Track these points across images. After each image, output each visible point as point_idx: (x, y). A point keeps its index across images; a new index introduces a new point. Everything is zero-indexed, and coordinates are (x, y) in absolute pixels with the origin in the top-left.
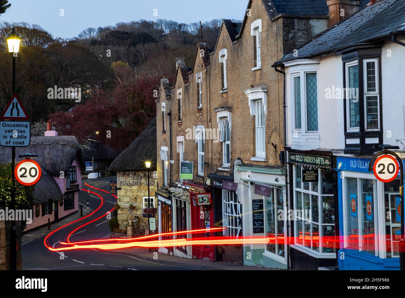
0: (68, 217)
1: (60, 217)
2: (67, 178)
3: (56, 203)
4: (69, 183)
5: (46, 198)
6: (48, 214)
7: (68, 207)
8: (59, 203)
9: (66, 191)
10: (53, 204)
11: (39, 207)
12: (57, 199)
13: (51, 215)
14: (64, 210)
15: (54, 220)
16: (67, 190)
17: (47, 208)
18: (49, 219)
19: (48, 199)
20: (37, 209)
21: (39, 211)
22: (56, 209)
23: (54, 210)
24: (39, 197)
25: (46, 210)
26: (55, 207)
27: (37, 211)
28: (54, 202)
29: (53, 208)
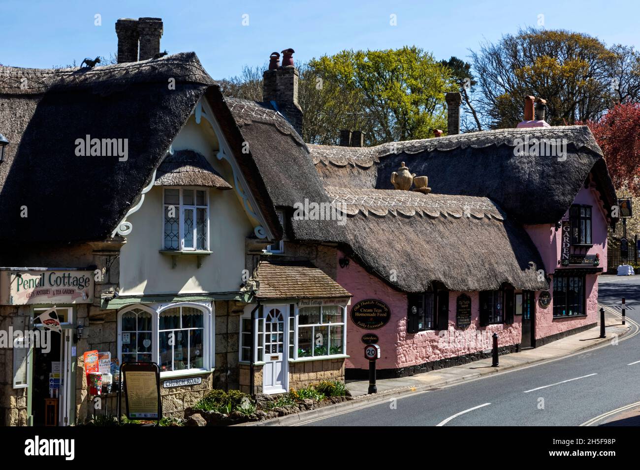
2: (563, 232)
3: (530, 296)
4: (566, 245)
5: (493, 279)
6: (502, 323)
8: (537, 296)
9: (560, 267)
10: (519, 299)
11: (469, 299)
13: (509, 327)
14: (554, 319)
15: (519, 342)
17: (499, 308)
18: (495, 338)
19: (498, 281)
20: (463, 304)
21: (470, 311)
22: (529, 313)
23: (521, 313)
24: (468, 274)
25: (494, 311)
26: (525, 306)
27: (460, 310)
28: (521, 292)
29: (519, 310)
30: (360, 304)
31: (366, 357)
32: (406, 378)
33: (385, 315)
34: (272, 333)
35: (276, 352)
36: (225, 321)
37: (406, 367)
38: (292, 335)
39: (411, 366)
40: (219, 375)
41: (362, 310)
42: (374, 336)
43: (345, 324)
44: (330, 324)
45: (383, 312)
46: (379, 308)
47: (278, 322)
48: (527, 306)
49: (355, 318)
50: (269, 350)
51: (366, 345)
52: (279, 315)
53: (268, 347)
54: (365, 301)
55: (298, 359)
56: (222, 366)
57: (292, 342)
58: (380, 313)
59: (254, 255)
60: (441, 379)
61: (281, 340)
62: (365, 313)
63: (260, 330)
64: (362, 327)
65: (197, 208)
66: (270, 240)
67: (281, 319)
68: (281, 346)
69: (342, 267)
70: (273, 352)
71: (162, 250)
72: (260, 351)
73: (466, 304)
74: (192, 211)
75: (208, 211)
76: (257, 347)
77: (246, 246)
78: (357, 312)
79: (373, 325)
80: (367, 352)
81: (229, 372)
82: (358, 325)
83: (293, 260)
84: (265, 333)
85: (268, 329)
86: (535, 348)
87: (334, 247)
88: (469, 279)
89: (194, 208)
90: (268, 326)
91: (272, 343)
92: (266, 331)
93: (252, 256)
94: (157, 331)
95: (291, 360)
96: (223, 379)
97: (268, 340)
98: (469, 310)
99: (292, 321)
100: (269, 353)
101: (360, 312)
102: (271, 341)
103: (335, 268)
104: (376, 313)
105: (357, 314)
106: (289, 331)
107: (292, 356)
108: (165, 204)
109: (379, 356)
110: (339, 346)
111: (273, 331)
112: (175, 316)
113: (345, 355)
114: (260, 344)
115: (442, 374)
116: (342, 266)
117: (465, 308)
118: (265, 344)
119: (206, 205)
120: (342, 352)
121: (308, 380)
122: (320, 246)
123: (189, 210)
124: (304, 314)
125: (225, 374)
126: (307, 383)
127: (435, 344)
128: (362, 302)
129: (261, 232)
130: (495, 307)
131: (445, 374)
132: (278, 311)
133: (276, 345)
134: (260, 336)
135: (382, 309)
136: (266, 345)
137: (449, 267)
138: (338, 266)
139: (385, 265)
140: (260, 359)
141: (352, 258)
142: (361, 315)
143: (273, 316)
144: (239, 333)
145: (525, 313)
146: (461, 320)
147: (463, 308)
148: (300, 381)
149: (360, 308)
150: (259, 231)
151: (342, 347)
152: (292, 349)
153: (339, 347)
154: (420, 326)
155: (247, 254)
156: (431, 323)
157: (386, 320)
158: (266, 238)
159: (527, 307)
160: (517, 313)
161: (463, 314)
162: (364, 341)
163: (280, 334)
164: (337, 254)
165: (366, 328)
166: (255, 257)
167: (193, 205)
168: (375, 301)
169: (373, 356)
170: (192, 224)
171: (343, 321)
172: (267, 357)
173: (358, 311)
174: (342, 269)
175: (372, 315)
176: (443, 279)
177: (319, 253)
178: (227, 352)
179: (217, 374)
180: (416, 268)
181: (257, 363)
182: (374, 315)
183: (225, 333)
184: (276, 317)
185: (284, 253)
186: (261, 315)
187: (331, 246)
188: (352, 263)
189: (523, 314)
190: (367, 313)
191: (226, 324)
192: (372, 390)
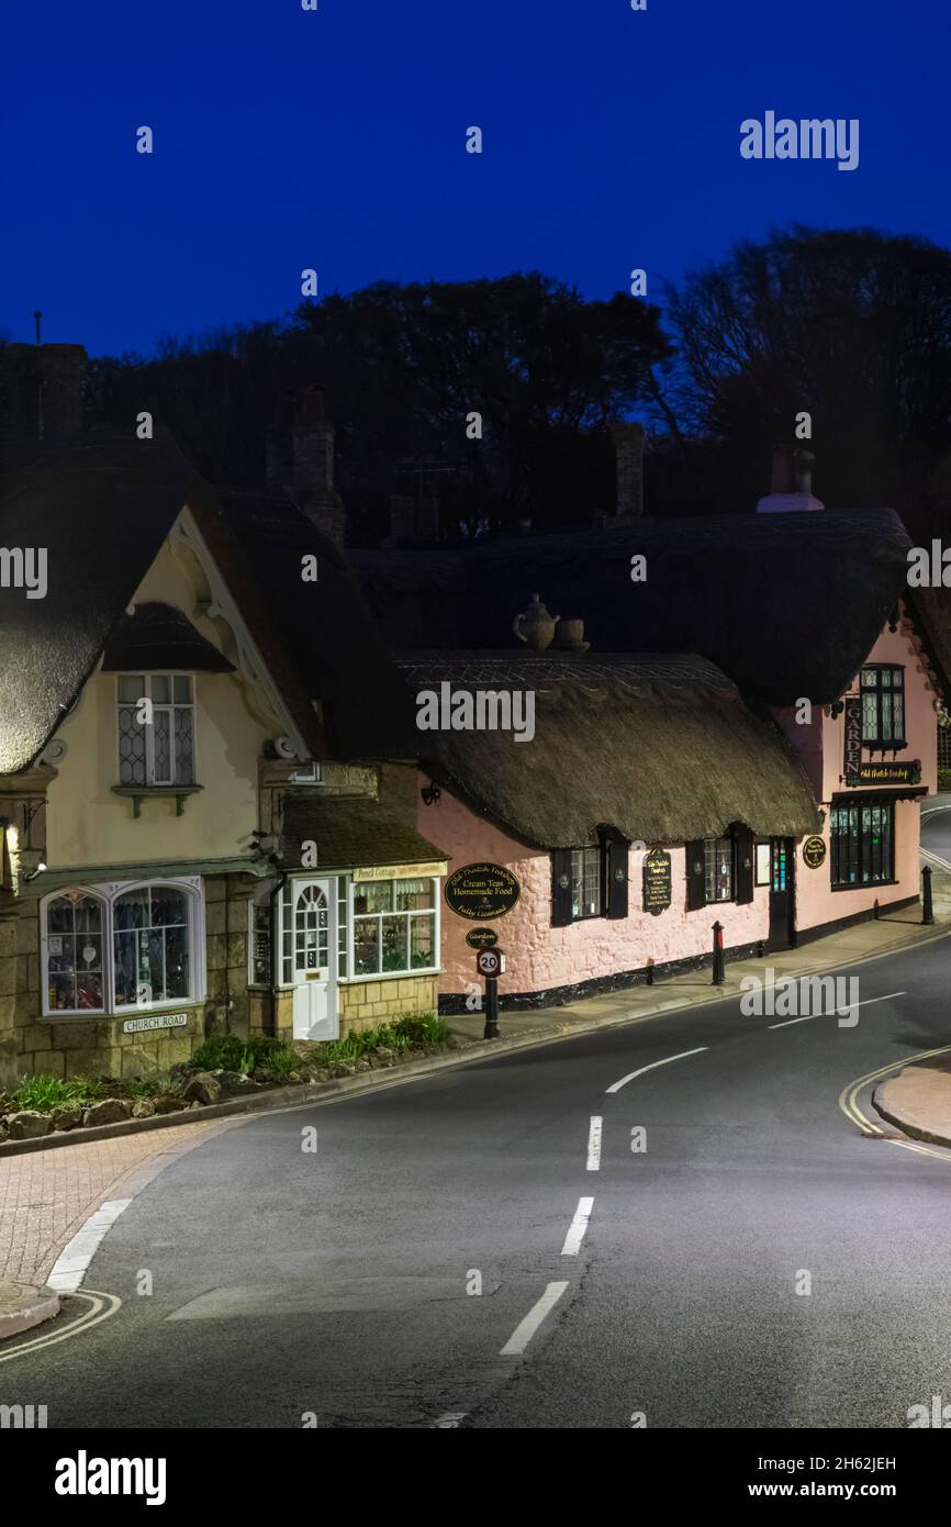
0: (855, 928)
1: (803, 923)
2: (848, 720)
3: (784, 845)
4: (853, 745)
5: (711, 816)
6: (732, 900)
7: (860, 877)
8: (800, 848)
9: (844, 788)
10: (763, 853)
11: (668, 857)
12: (781, 829)
13: (745, 907)
14: (833, 890)
15: (765, 936)
16: (848, 785)
17: (724, 872)
18: (717, 928)
19: (721, 822)
20: (656, 867)
21: (670, 879)
22: (783, 880)
23: (768, 881)
24: (665, 807)
25: (716, 879)
26: (776, 867)
27: (650, 879)
28: (768, 840)
29: (763, 874)
30: (462, 873)
31: (480, 971)
32: (551, 1009)
33: (509, 892)
34: (307, 930)
35: (314, 966)
36: (224, 911)
37: (551, 990)
38: (343, 933)
39: (560, 988)
40: (215, 1010)
41: (467, 884)
42: (489, 932)
43: (437, 910)
44: (410, 913)
45: (506, 886)
46: (499, 878)
47: (316, 909)
48: (779, 866)
49: (454, 900)
50: (303, 961)
51: (478, 951)
52: (320, 898)
53: (300, 957)
54: (472, 867)
55: (353, 977)
56: (220, 994)
57: (343, 946)
58: (501, 888)
59: (273, 788)
60: (618, 1010)
61: (324, 943)
62: (472, 888)
63: (287, 925)
64: (467, 916)
65: (176, 709)
66: (302, 760)
67: (323, 904)
68: (324, 953)
69: (428, 804)
70: (310, 966)
71: (117, 787)
72: (287, 964)
73: (661, 867)
74: (167, 713)
75: (195, 714)
76: (281, 958)
77: (261, 774)
78: (456, 887)
79: (487, 911)
80: (482, 963)
81: (231, 1004)
82: (460, 913)
83: (337, 792)
84: (295, 931)
85: (300, 924)
86: (796, 947)
87: (413, 766)
88: (667, 819)
89: (170, 709)
90: (300, 918)
91: (306, 950)
92: (298, 929)
93: (270, 790)
94: (110, 932)
95: (343, 980)
96: (221, 1017)
97: (301, 943)
98: (667, 878)
99: (343, 907)
100: (303, 967)
101: (462, 888)
102: (306, 946)
103: (415, 805)
104: (493, 888)
105: (458, 892)
106: (338, 927)
107: (343, 972)
108: (120, 702)
109: (503, 969)
110: (426, 952)
111: (309, 927)
112: (136, 904)
113: (438, 968)
114: (287, 952)
115: (618, 1002)
116: (428, 801)
117: (660, 874)
118: (295, 951)
119: (190, 702)
120: (431, 963)
121: (373, 1017)
122: (385, 765)
123: (162, 712)
124: (363, 894)
125: (224, 1007)
126: (370, 1021)
127: (604, 944)
128: (466, 868)
129: (286, 747)
130: (718, 871)
131: (623, 1002)
132: (317, 890)
133: (314, 953)
134: (287, 937)
135: (505, 881)
136: (298, 954)
137: (627, 797)
138: (420, 800)
139: (508, 797)
140: (288, 978)
141: (447, 788)
142: (464, 892)
143: (309, 901)
144: (247, 932)
145: (776, 880)
146: (652, 898)
147: (657, 874)
148: (358, 1018)
149: (461, 881)
150: (283, 745)
151: (432, 953)
152: (343, 959)
153: (428, 955)
154: (576, 911)
155: (261, 787)
156: (596, 905)
157: (510, 901)
158: (296, 756)
159: (779, 870)
160: (759, 882)
161: (657, 885)
162: (474, 943)
163: (321, 932)
164: (417, 779)
165: (475, 918)
166: (276, 792)
167: (168, 702)
168: (490, 866)
169: (493, 970)
170: (168, 738)
171: (432, 905)
172: (299, 975)
173: (460, 885)
174: (428, 808)
175: (483, 893)
176: (616, 822)
177: (385, 779)
178: (227, 968)
179: (208, 1010)
180: (566, 801)
181: (281, 985)
182: (489, 892)
183: (222, 934)
184: (315, 900)
185: (321, 780)
186: (288, 898)
187: (407, 765)
188: (445, 795)
189: (772, 883)
190: (476, 888)
191: (224, 915)
192: (491, 1032)
